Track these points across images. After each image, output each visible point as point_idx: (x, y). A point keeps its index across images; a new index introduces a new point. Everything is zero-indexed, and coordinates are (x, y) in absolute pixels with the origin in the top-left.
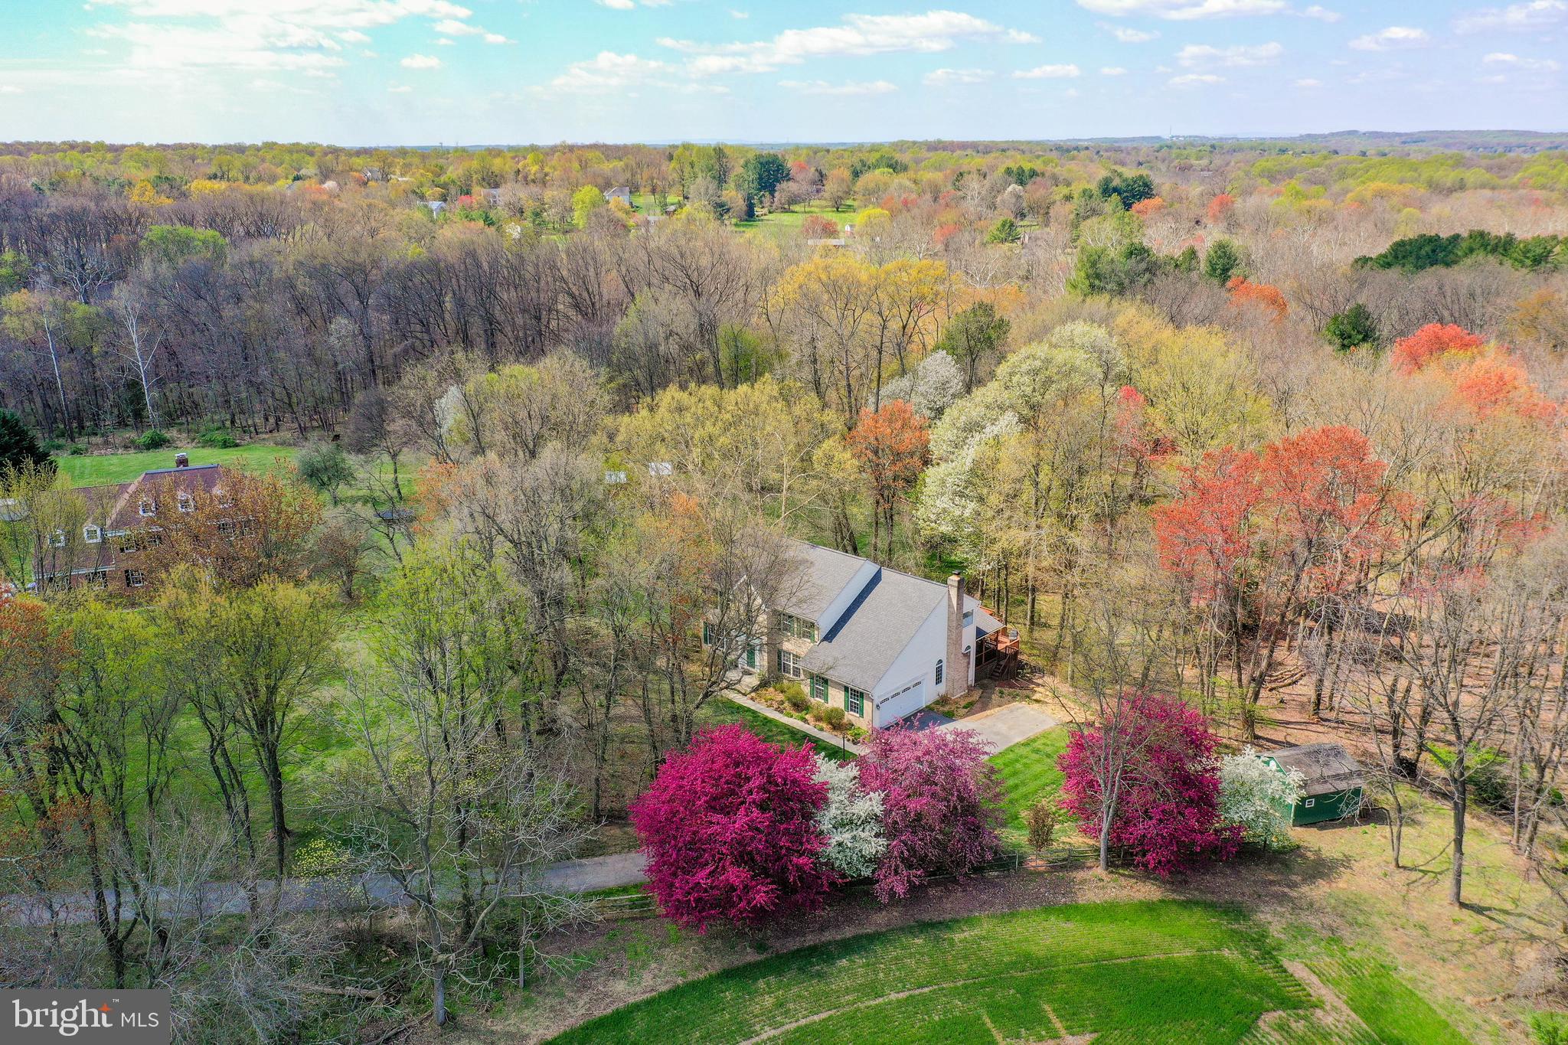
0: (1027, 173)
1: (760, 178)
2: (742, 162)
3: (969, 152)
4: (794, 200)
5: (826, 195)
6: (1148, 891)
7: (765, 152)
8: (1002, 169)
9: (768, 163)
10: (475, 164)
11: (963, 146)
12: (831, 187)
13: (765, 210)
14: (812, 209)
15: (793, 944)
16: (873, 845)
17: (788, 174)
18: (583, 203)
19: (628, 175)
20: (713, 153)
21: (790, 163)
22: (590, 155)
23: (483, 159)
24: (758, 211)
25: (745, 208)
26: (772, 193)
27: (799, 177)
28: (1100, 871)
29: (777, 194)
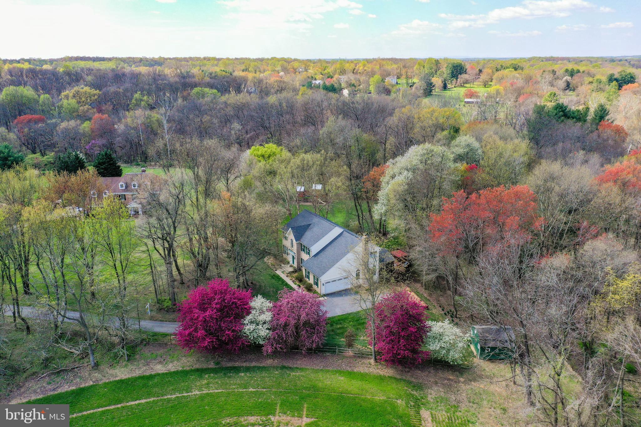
0: (575, 71)
1: (452, 73)
2: (445, 66)
3: (565, 61)
4: (467, 82)
5: (481, 80)
6: (388, 372)
7: (455, 62)
8: (564, 70)
9: (457, 66)
10: (338, 66)
11: (563, 59)
12: (483, 77)
13: (453, 86)
14: (474, 86)
15: (230, 364)
16: (263, 332)
17: (466, 71)
18: (374, 82)
19: (399, 71)
20: (434, 62)
21: (467, 66)
22: (384, 62)
23: (341, 64)
24: (449, 86)
25: (442, 85)
26: (457, 79)
27: (470, 72)
28: (372, 361)
29: (459, 79)
